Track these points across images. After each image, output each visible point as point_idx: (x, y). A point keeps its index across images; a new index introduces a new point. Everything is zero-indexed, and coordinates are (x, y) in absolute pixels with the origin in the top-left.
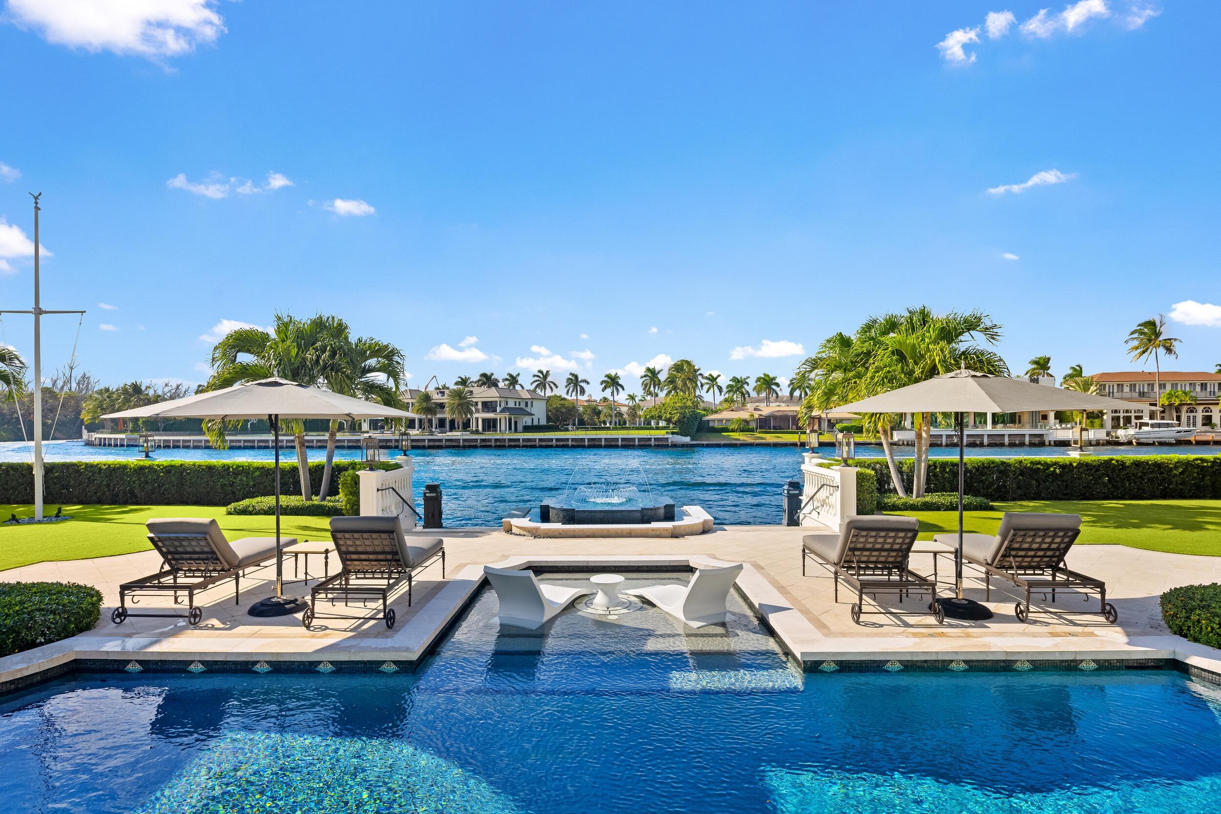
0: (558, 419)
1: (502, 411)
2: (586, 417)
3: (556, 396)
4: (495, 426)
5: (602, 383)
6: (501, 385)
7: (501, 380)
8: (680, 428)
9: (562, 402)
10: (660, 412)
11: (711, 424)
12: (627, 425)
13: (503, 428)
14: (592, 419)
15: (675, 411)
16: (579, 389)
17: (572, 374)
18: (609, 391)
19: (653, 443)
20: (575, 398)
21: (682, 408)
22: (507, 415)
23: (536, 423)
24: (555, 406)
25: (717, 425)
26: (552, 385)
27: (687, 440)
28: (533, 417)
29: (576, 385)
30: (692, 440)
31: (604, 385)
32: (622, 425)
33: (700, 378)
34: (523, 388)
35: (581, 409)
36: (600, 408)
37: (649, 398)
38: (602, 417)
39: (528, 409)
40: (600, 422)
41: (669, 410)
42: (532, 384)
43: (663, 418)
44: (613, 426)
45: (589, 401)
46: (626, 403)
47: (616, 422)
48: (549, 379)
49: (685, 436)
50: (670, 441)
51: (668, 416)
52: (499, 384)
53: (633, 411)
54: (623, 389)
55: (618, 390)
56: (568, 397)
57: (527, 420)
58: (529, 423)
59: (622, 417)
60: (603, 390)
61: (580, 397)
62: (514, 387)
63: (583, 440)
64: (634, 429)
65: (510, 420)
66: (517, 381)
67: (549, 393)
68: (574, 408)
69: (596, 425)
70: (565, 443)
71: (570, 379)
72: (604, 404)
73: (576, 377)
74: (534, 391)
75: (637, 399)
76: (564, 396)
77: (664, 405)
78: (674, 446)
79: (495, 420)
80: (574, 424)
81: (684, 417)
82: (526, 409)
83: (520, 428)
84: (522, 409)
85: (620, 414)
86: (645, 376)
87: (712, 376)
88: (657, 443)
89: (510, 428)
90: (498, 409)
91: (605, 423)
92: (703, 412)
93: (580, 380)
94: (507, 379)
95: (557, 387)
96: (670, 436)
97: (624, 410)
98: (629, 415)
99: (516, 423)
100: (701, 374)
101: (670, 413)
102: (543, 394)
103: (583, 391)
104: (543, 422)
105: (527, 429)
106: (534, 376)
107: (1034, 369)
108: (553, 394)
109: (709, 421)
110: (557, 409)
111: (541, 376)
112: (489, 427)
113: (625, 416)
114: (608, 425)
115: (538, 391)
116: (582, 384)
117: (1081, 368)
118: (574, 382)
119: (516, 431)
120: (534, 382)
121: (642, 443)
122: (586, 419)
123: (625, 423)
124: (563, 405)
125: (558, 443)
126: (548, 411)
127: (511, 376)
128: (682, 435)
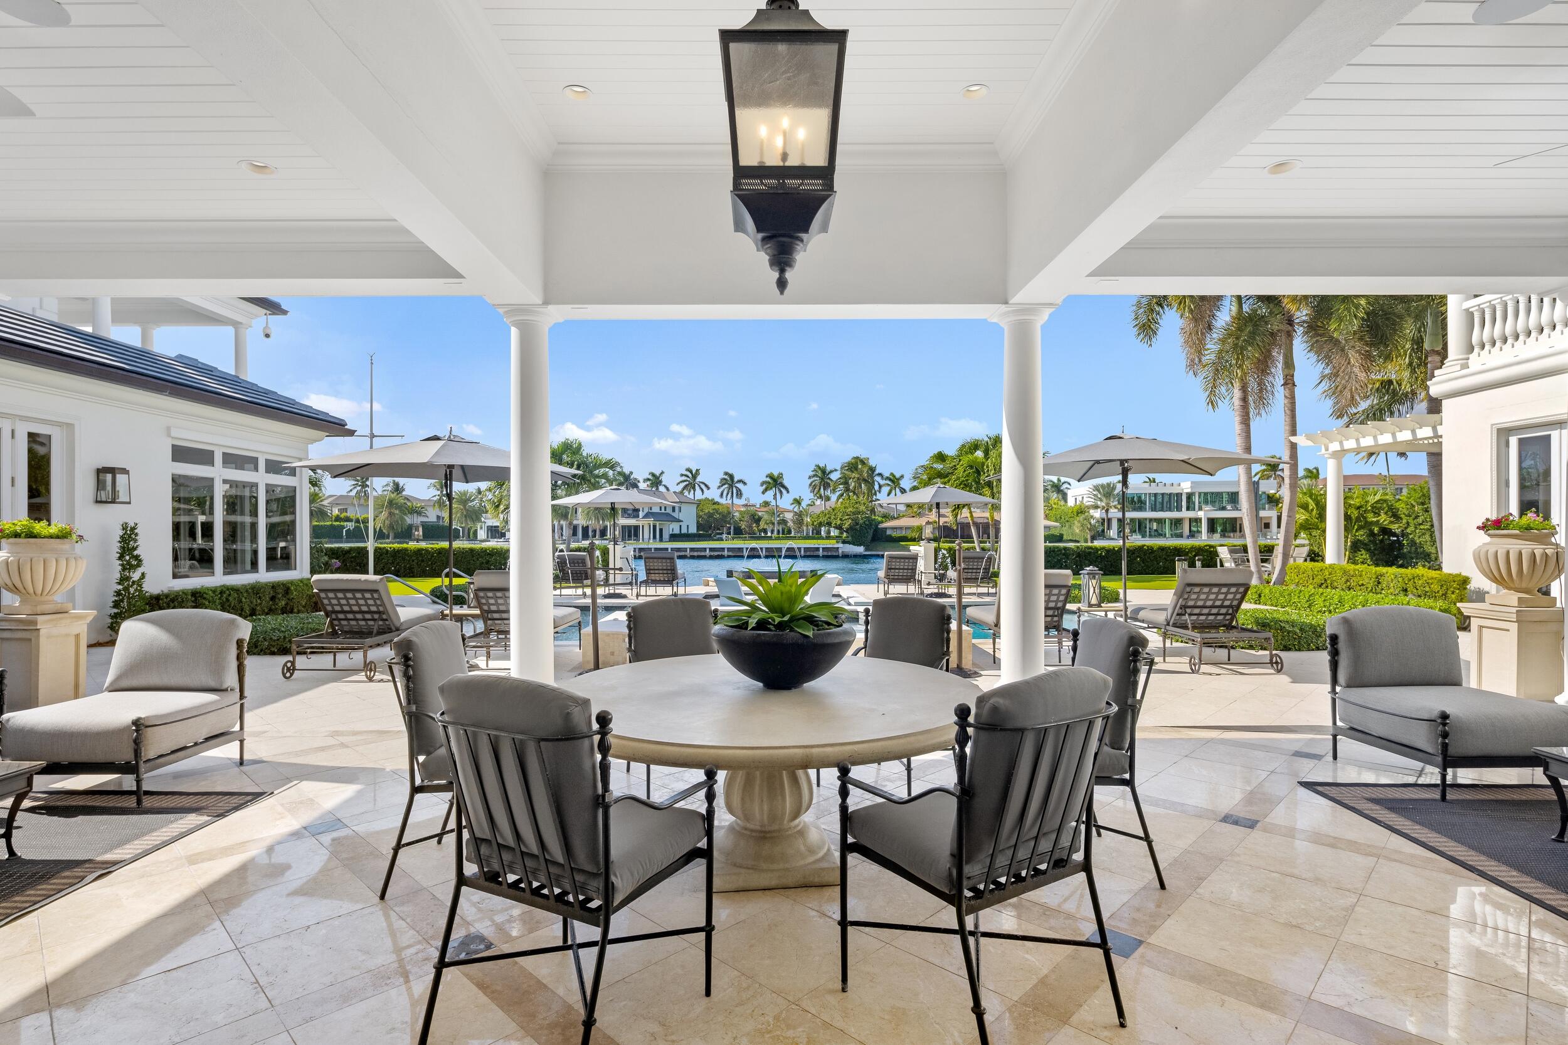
0: (710, 527)
1: (646, 516)
2: (743, 525)
3: (707, 499)
4: (636, 535)
5: (762, 484)
6: (643, 485)
7: (641, 481)
8: (852, 536)
9: (716, 507)
10: (830, 518)
11: (889, 532)
12: (792, 535)
13: (646, 536)
14: (750, 527)
15: (847, 517)
16: (735, 491)
17: (726, 473)
18: (770, 493)
19: (821, 553)
20: (730, 502)
21: (854, 513)
22: (651, 521)
23: (684, 531)
24: (707, 511)
25: (895, 534)
26: (703, 486)
27: (860, 550)
28: (681, 523)
29: (731, 486)
30: (866, 550)
31: (764, 487)
32: (786, 533)
33: (877, 478)
34: (668, 489)
35: (737, 514)
36: (760, 514)
37: (818, 502)
38: (762, 525)
39: (675, 515)
40: (760, 531)
41: (840, 515)
42: (678, 484)
43: (833, 525)
44: (775, 534)
45: (746, 505)
46: (791, 508)
47: (778, 531)
48: (699, 479)
49: (858, 545)
50: (840, 551)
51: (839, 522)
52: (639, 484)
53: (799, 518)
54: (788, 492)
55: (781, 492)
56: (723, 501)
57: (674, 528)
58: (677, 531)
59: (786, 525)
60: (763, 493)
61: (736, 501)
62: (657, 489)
63: (741, 550)
64: (799, 538)
65: (655, 527)
66: (661, 482)
67: (699, 495)
68: (729, 513)
69: (755, 534)
70: (720, 553)
71: (725, 479)
72: (765, 509)
73: (731, 477)
74: (682, 492)
75: (804, 504)
76: (717, 499)
77: (833, 510)
78: (846, 556)
79: (636, 528)
80: (729, 533)
81: (857, 524)
82: (673, 514)
83: (666, 536)
84: (668, 514)
85: (784, 522)
86: (814, 476)
87: (894, 476)
88: (826, 554)
89: (655, 537)
90: (641, 514)
91: (765, 531)
92: (880, 519)
93: (736, 480)
94: (648, 479)
95: (708, 488)
96: (840, 545)
97: (789, 516)
98: (794, 522)
99: (661, 530)
100: (880, 474)
101: (841, 519)
102: (691, 496)
103: (740, 494)
104: (693, 530)
105: (674, 537)
106: (682, 475)
107: (1264, 471)
108: (703, 497)
109: (886, 528)
110: (710, 515)
111: (690, 475)
112: (630, 536)
113: (790, 524)
114: (769, 534)
115: (686, 493)
116: (740, 486)
117: (1318, 470)
118: (729, 482)
119: (661, 540)
120: (681, 482)
121: (808, 554)
122: (743, 527)
123: (789, 532)
124: (717, 511)
125: (712, 554)
126: (698, 516)
127: (653, 475)
128: (854, 544)
